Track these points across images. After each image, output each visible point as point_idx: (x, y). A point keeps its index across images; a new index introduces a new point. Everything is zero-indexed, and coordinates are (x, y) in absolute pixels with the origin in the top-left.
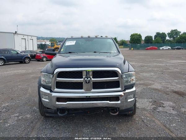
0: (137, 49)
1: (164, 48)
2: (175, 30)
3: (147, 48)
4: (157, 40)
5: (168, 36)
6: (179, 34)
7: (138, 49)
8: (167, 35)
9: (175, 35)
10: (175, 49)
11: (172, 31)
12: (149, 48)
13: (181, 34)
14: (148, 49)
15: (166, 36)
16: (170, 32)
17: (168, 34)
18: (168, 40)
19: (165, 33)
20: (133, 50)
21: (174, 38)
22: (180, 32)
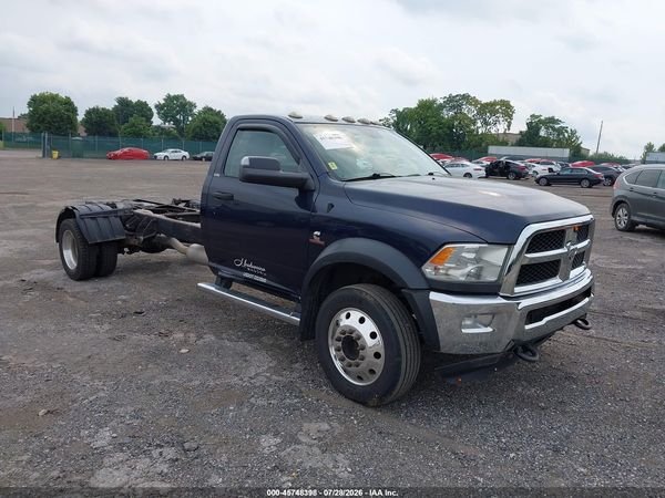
0: (74, 157)
1: (170, 153)
2: (177, 98)
3: (112, 154)
4: (133, 125)
5: (159, 113)
6: (191, 111)
7: (78, 155)
8: (155, 111)
9: (178, 113)
10: (201, 159)
11: (169, 99)
12: (118, 152)
13: (195, 111)
14: (116, 157)
15: (152, 115)
16: (162, 102)
17: (156, 107)
18: (158, 127)
19: (145, 104)
20: (59, 157)
21: (177, 122)
22: (193, 105)
